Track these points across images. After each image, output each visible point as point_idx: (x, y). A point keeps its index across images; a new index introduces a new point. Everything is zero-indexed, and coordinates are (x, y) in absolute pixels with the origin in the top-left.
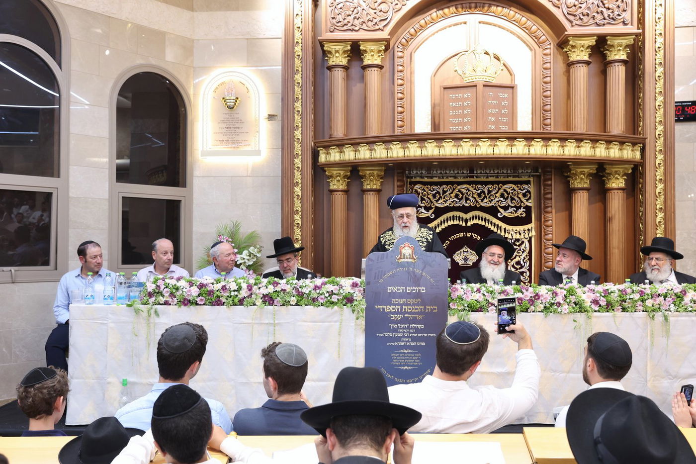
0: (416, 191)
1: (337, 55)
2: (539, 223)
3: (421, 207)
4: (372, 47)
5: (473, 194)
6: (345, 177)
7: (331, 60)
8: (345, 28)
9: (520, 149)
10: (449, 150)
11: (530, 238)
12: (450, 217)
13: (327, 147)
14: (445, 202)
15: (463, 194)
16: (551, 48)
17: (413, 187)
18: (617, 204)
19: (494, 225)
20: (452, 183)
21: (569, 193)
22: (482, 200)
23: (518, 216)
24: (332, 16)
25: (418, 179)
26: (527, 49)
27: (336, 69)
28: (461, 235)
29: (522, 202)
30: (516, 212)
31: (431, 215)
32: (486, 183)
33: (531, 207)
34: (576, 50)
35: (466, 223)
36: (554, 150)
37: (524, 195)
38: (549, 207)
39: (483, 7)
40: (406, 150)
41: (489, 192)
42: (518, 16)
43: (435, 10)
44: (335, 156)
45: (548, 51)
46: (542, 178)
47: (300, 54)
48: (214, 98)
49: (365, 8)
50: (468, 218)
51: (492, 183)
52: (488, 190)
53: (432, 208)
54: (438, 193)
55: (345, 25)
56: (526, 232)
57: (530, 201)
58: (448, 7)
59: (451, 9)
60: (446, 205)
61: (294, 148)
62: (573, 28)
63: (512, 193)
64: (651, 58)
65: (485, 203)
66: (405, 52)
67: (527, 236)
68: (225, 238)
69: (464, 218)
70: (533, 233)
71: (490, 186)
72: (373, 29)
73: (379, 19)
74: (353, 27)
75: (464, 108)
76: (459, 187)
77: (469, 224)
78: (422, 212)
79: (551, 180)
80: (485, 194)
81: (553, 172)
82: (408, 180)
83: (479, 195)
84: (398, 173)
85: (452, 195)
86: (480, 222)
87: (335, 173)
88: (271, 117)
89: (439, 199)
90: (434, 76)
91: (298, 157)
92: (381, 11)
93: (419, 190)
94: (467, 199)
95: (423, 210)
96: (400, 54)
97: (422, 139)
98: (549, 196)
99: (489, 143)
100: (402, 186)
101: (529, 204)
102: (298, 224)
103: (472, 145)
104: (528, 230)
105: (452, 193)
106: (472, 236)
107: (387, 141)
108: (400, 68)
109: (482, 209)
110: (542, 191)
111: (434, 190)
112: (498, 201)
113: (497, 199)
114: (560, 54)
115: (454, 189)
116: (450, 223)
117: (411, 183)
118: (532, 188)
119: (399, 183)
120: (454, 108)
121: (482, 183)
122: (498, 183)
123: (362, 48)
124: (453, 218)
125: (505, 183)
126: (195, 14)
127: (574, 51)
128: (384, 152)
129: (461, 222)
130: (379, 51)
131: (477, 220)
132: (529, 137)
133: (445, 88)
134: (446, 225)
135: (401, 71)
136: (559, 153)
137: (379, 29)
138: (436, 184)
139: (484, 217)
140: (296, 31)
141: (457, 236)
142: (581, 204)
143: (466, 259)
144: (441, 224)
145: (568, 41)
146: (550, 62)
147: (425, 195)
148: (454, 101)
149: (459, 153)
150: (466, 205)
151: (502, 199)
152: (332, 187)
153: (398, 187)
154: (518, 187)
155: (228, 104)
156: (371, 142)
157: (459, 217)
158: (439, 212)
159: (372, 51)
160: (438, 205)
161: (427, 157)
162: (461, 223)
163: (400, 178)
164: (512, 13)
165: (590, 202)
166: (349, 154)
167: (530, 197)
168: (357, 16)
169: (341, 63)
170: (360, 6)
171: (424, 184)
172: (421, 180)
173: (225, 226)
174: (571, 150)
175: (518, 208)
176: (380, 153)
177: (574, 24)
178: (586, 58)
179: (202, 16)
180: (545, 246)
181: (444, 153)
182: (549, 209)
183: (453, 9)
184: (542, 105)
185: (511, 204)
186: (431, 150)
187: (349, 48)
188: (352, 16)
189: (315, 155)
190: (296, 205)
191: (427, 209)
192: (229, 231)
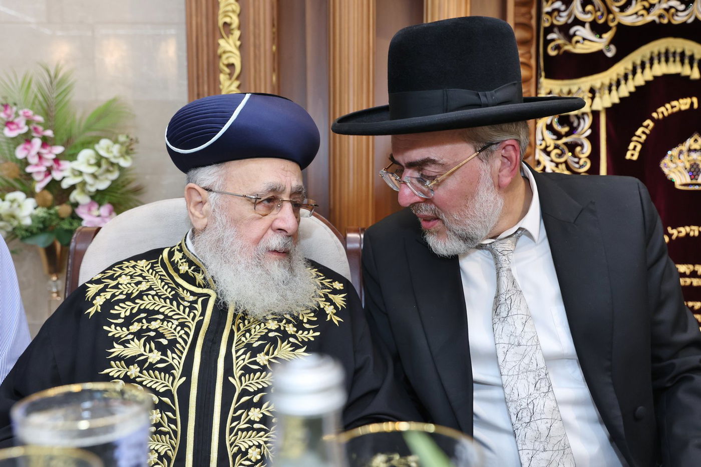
3: (582, 24)
12: (659, 55)
14: (648, 10)
28: (684, 104)
31: (608, 47)
53: (609, 28)
60: (649, 18)
68: (21, 112)
69: (697, 56)
78: (584, 39)
95: (583, 32)
102: (231, 66)
116: (660, 69)
124: (667, 56)
129: (687, 67)
134: (648, 76)
141: (672, 107)
143: (694, 171)
144: (634, 72)
157: (682, 54)
158: (629, 40)
160: (627, 21)
173: (23, 82)
190: (221, 11)
191: (598, 29)
192: (36, 97)
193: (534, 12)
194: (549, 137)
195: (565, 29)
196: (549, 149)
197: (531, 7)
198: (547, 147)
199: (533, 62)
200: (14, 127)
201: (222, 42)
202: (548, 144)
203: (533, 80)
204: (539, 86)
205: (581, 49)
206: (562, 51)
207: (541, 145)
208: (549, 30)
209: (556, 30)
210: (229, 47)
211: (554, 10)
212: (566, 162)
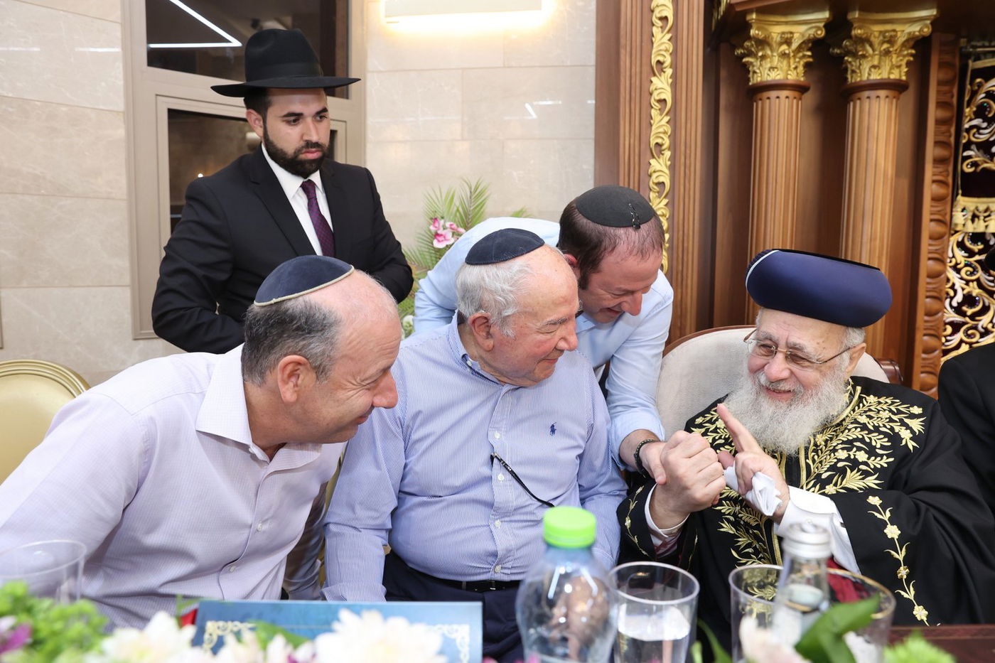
6: (806, 44)
17: (980, 85)
68: (448, 224)
82: (970, 62)
84: (942, 43)
87: (775, 31)
100: (950, 82)
102: (661, 184)
117: (978, 73)
119: (941, 75)
153: (940, 83)
163: (947, 58)
173: (448, 195)
190: (653, 132)
192: (458, 210)
193: (953, 130)
194: (960, 255)
195: (985, 147)
196: (959, 266)
197: (951, 125)
198: (957, 264)
199: (950, 180)
200: (441, 239)
201: (653, 162)
202: (959, 262)
203: (949, 198)
204: (955, 203)
206: (980, 168)
207: (951, 262)
208: (967, 146)
209: (973, 147)
210: (660, 166)
211: (972, 127)
212: (978, 280)
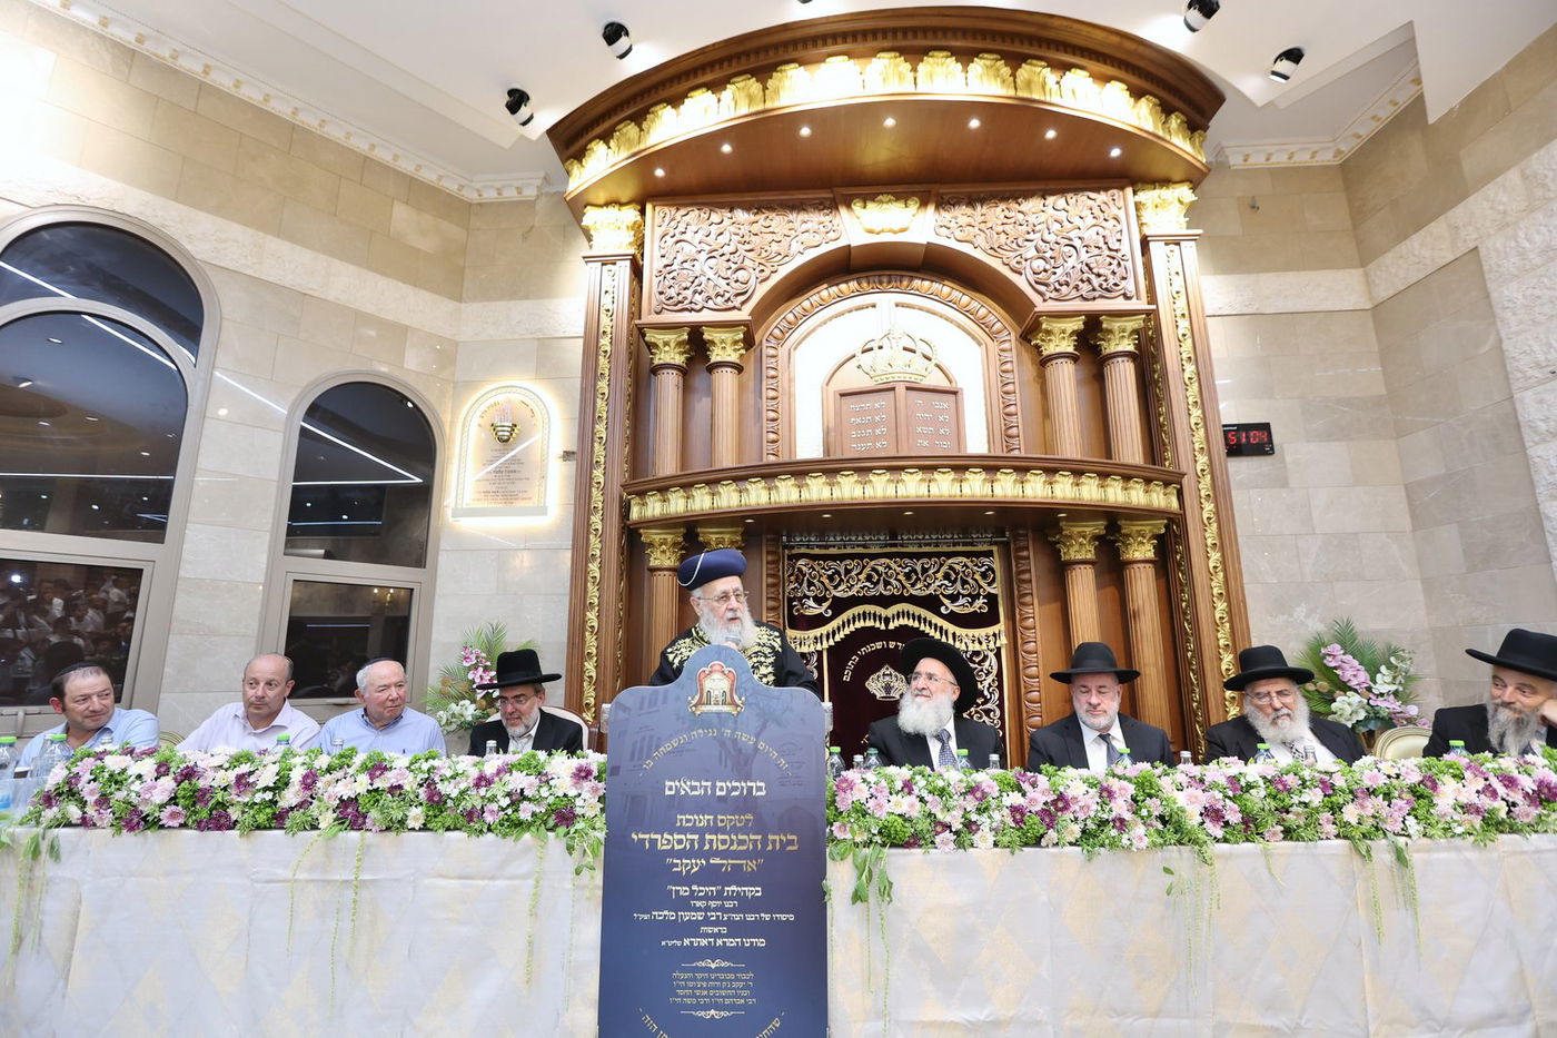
0: (800, 570)
1: (667, 348)
2: (1011, 623)
3: (808, 598)
4: (723, 336)
5: (898, 574)
6: (675, 544)
7: (658, 357)
8: (680, 306)
9: (975, 487)
10: (849, 490)
11: (999, 649)
12: (859, 615)
13: (642, 494)
14: (850, 588)
15: (880, 575)
16: (1011, 338)
17: (795, 564)
18: (1143, 587)
19: (935, 627)
20: (861, 557)
21: (1060, 572)
22: (913, 585)
23: (975, 611)
24: (660, 290)
25: (803, 550)
26: (974, 343)
27: (665, 371)
28: (879, 645)
29: (980, 587)
30: (971, 604)
31: (826, 611)
32: (918, 556)
33: (996, 596)
34: (1053, 338)
35: (887, 624)
36: (1036, 489)
37: (984, 575)
38: (1026, 594)
39: (901, 282)
40: (773, 492)
41: (925, 570)
42: (956, 294)
43: (825, 286)
44: (654, 507)
45: (1007, 345)
46: (1012, 546)
47: (608, 349)
48: (480, 425)
49: (712, 277)
50: (890, 616)
51: (929, 555)
52: (923, 567)
53: (827, 599)
54: (838, 572)
55: (680, 302)
56: (991, 638)
57: (995, 585)
58: (846, 282)
59: (851, 284)
60: (851, 594)
61: (590, 497)
62: (1046, 304)
63: (964, 572)
64: (1174, 352)
65: (918, 590)
66: (779, 349)
67: (992, 646)
69: (883, 616)
70: (1003, 641)
71: (925, 560)
72: (724, 307)
73: (733, 292)
74: (693, 306)
75: (875, 425)
76: (873, 563)
77: (891, 626)
78: (811, 606)
79: (1027, 549)
80: (917, 574)
81: (1030, 535)
82: (786, 552)
83: (908, 575)
84: (768, 540)
85: (860, 577)
86: (910, 623)
87: (657, 538)
88: (567, 455)
89: (839, 584)
90: (827, 384)
91: (598, 512)
92: (737, 281)
93: (804, 569)
94: (887, 583)
95: (811, 603)
96: (772, 352)
97: (800, 471)
98: (1026, 576)
99: (920, 475)
100: (776, 562)
101: (993, 591)
102: (592, 627)
103: (890, 481)
104: (994, 635)
105: (860, 573)
106: (897, 646)
107: (740, 476)
108: (772, 373)
109: (913, 600)
110: (1014, 569)
111: (830, 569)
112: (940, 586)
113: (938, 583)
114: (1027, 351)
115: (864, 567)
116: (860, 624)
117: (790, 558)
118: (996, 564)
119: (770, 558)
120: (859, 427)
121: (912, 556)
122: (938, 555)
123: (706, 337)
124: (865, 616)
125: (950, 555)
126: (463, 305)
127: (1050, 340)
128: (735, 496)
129: (878, 622)
130: (736, 342)
131: (906, 618)
132: (990, 466)
133: (842, 395)
134: (852, 628)
135: (773, 377)
136: (1045, 495)
137: (734, 308)
138: (834, 558)
139: (917, 614)
140: (603, 316)
141: (871, 647)
142: (1084, 588)
143: (888, 688)
144: (844, 627)
145: (1040, 324)
146: (1011, 362)
147: (814, 578)
148: (857, 414)
149: (867, 495)
150: (885, 593)
151: (946, 582)
152: (653, 563)
153: (767, 563)
154: (972, 561)
155: (500, 433)
156: (713, 480)
157: (875, 614)
158: (839, 606)
159: (723, 341)
160: (838, 595)
161: (809, 503)
162: (877, 625)
163: (771, 549)
164: (946, 290)
165: (1100, 586)
166: (677, 504)
167: (994, 578)
168: (699, 289)
169: (672, 362)
170: (703, 274)
171: (814, 558)
172: (808, 551)
173: (479, 631)
174: (1064, 490)
175: (975, 597)
176: (729, 498)
177: (1047, 297)
178: (1071, 349)
179: (472, 310)
180: (1024, 663)
181: (840, 496)
182: (1028, 599)
183: (853, 285)
184: (1003, 428)
185: (962, 591)
186: (817, 491)
187: (686, 337)
188: (692, 289)
189: (625, 509)
190: (589, 595)
191: (819, 601)
192: (483, 641)
193: (781, 591)
195: (800, 599)
200: (469, 660)
201: (588, 614)
205: (809, 612)
206: (799, 612)
208: (794, 599)
210: (592, 615)
211: (795, 588)
